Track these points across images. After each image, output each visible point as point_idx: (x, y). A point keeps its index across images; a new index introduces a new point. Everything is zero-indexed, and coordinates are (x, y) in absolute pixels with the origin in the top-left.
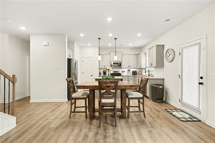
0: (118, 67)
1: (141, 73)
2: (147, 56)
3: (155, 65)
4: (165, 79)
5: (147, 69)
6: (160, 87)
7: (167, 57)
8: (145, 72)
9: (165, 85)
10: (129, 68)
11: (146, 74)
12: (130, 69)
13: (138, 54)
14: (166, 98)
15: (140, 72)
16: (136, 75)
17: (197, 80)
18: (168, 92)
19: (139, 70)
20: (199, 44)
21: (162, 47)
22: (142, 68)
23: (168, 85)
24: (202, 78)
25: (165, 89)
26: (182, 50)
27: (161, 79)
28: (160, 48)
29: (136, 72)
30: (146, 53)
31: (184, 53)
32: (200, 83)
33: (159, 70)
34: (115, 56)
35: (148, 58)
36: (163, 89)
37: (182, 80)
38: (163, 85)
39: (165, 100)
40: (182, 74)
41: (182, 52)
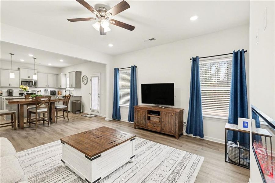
0: (33, 86)
1: (61, 93)
2: (68, 77)
3: (74, 86)
4: (82, 97)
5: (68, 89)
6: (78, 102)
7: (83, 81)
8: (66, 92)
9: (82, 101)
10: (46, 88)
11: (66, 93)
12: (48, 89)
13: (57, 74)
14: (83, 110)
15: (59, 92)
16: (55, 94)
17: (97, 95)
18: (84, 106)
19: (59, 90)
20: (98, 76)
21: (80, 73)
22: (62, 87)
23: (84, 101)
24: (99, 94)
25: (82, 103)
26: (91, 78)
27: (79, 97)
28: (79, 74)
29: (55, 92)
30: (66, 74)
31: (92, 80)
32: (98, 97)
33: (78, 90)
34: (34, 75)
35: (68, 79)
36: (81, 103)
37: (91, 96)
38: (81, 101)
39: (82, 111)
40: (91, 92)
41: (91, 79)
